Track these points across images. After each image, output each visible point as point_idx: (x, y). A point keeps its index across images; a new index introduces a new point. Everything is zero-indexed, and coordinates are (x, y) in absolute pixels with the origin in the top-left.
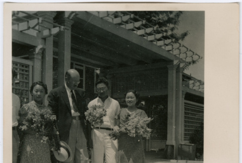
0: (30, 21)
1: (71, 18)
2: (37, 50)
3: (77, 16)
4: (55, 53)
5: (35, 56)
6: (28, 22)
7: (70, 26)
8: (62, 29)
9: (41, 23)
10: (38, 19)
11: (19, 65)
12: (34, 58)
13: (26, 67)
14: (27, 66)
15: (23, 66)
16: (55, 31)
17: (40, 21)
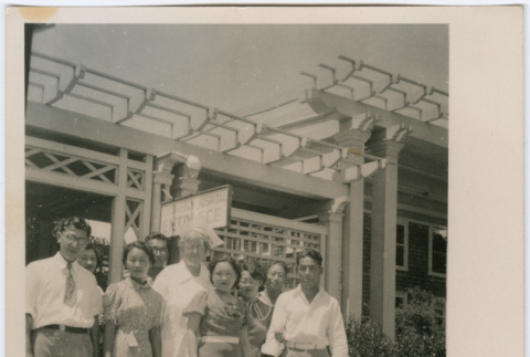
0: (325, 156)
1: (398, 139)
2: (335, 207)
3: (411, 135)
4: (367, 205)
5: (331, 218)
6: (321, 156)
7: (396, 154)
8: (383, 166)
9: (347, 158)
10: (341, 150)
11: (302, 235)
12: (329, 221)
13: (315, 238)
14: (317, 237)
15: (310, 237)
16: (369, 169)
17: (344, 155)
